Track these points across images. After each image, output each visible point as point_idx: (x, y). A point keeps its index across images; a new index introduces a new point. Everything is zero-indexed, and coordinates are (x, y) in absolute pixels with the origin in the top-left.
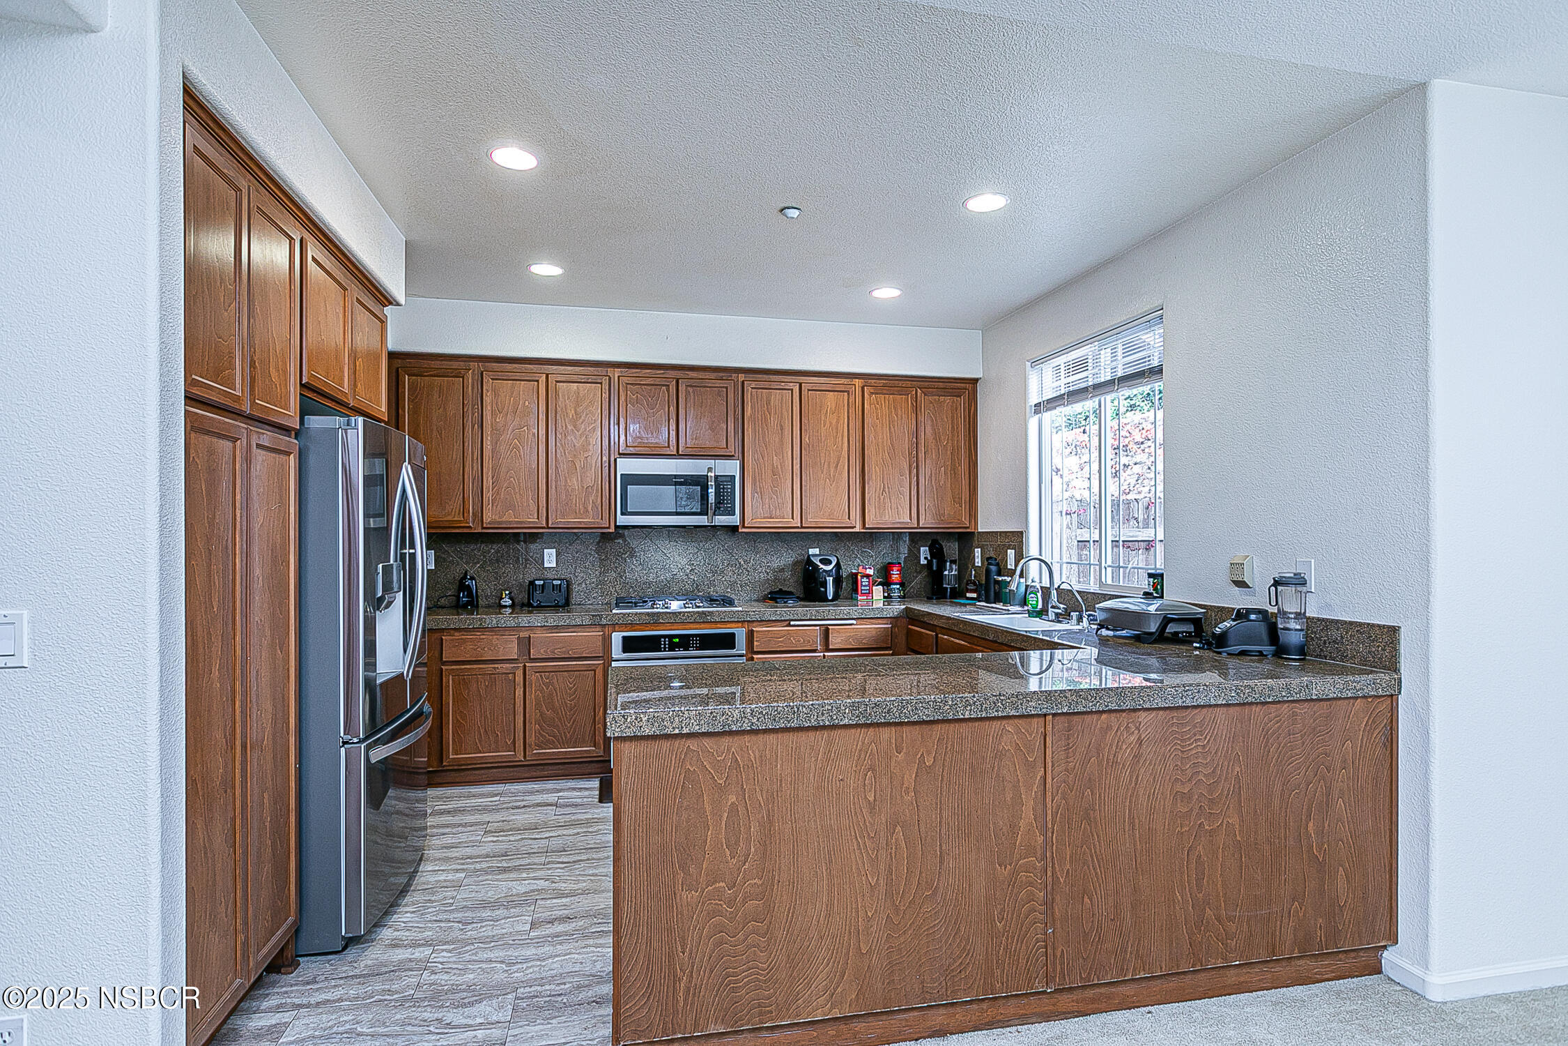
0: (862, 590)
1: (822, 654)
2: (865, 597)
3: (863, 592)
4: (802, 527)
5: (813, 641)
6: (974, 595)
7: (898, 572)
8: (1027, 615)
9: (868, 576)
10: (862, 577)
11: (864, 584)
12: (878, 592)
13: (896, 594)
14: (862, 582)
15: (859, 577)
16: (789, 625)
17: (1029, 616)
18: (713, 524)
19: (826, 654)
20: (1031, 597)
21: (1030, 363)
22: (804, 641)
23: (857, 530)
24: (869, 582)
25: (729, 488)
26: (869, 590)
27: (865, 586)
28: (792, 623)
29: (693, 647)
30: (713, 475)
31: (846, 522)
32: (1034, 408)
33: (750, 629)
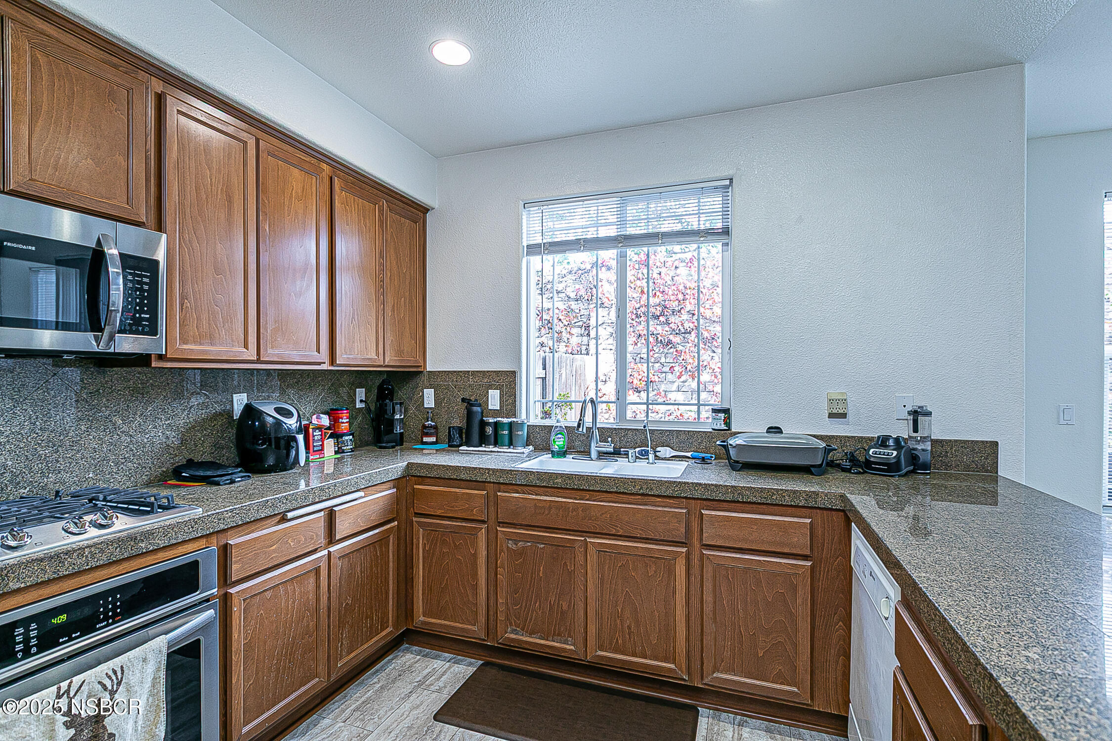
0: (314, 446)
1: (325, 552)
2: (318, 456)
3: (315, 449)
4: (258, 361)
5: (317, 535)
6: (433, 439)
7: (348, 420)
8: (551, 455)
9: (319, 428)
10: (314, 429)
11: (316, 438)
12: (330, 445)
13: (349, 447)
14: (314, 436)
15: (311, 430)
16: (284, 519)
17: (553, 457)
18: (112, 350)
19: (331, 549)
20: (558, 438)
21: (523, 203)
22: (306, 539)
23: (325, 367)
24: (321, 435)
25: (146, 284)
26: (321, 445)
27: (318, 441)
28: (290, 515)
29: (106, 618)
30: (115, 252)
31: (315, 356)
32: (525, 249)
33: (222, 542)
